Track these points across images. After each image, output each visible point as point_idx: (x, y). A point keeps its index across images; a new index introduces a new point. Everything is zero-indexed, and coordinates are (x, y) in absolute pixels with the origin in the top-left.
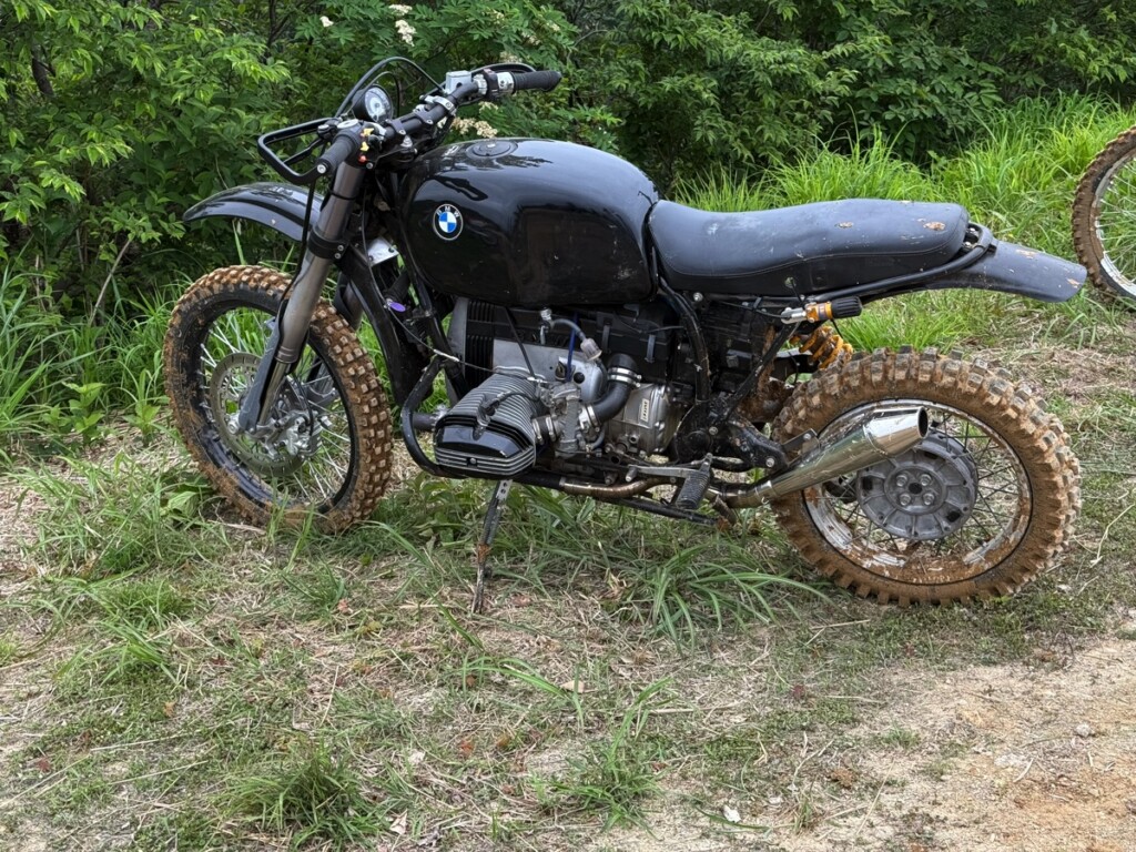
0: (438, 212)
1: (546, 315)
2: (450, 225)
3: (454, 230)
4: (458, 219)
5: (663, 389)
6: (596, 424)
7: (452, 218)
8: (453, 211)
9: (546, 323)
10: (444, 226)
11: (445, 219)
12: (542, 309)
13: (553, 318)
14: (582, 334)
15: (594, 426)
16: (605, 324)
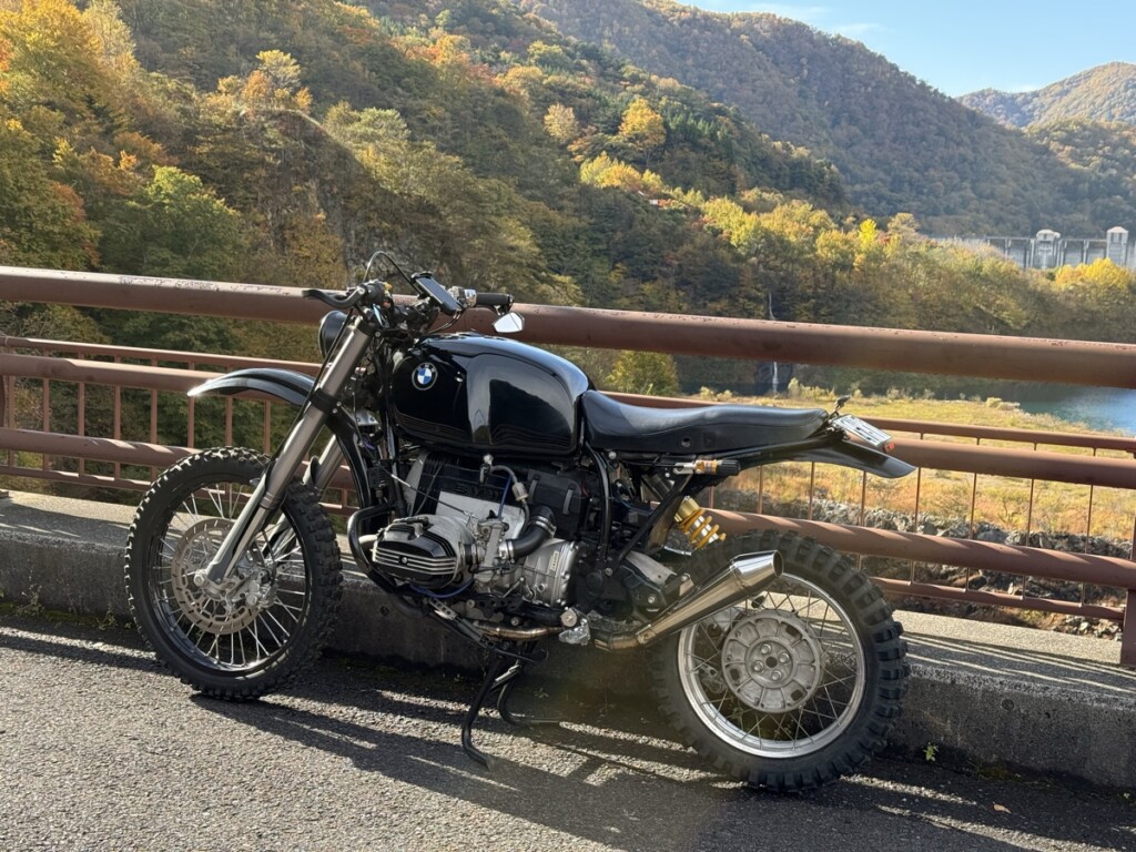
0: (419, 369)
1: (488, 459)
2: (426, 378)
3: (429, 382)
4: (433, 374)
5: (572, 545)
6: (512, 555)
7: (428, 373)
8: (430, 368)
9: (487, 465)
10: (421, 379)
11: (423, 374)
12: (486, 454)
13: (494, 464)
14: (515, 479)
15: (510, 558)
16: (534, 479)
